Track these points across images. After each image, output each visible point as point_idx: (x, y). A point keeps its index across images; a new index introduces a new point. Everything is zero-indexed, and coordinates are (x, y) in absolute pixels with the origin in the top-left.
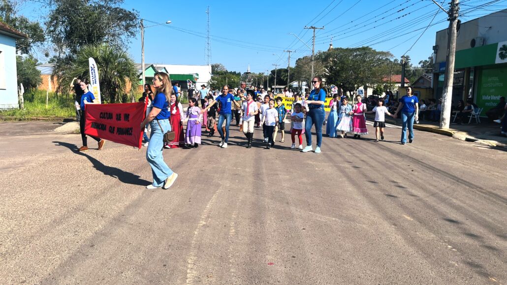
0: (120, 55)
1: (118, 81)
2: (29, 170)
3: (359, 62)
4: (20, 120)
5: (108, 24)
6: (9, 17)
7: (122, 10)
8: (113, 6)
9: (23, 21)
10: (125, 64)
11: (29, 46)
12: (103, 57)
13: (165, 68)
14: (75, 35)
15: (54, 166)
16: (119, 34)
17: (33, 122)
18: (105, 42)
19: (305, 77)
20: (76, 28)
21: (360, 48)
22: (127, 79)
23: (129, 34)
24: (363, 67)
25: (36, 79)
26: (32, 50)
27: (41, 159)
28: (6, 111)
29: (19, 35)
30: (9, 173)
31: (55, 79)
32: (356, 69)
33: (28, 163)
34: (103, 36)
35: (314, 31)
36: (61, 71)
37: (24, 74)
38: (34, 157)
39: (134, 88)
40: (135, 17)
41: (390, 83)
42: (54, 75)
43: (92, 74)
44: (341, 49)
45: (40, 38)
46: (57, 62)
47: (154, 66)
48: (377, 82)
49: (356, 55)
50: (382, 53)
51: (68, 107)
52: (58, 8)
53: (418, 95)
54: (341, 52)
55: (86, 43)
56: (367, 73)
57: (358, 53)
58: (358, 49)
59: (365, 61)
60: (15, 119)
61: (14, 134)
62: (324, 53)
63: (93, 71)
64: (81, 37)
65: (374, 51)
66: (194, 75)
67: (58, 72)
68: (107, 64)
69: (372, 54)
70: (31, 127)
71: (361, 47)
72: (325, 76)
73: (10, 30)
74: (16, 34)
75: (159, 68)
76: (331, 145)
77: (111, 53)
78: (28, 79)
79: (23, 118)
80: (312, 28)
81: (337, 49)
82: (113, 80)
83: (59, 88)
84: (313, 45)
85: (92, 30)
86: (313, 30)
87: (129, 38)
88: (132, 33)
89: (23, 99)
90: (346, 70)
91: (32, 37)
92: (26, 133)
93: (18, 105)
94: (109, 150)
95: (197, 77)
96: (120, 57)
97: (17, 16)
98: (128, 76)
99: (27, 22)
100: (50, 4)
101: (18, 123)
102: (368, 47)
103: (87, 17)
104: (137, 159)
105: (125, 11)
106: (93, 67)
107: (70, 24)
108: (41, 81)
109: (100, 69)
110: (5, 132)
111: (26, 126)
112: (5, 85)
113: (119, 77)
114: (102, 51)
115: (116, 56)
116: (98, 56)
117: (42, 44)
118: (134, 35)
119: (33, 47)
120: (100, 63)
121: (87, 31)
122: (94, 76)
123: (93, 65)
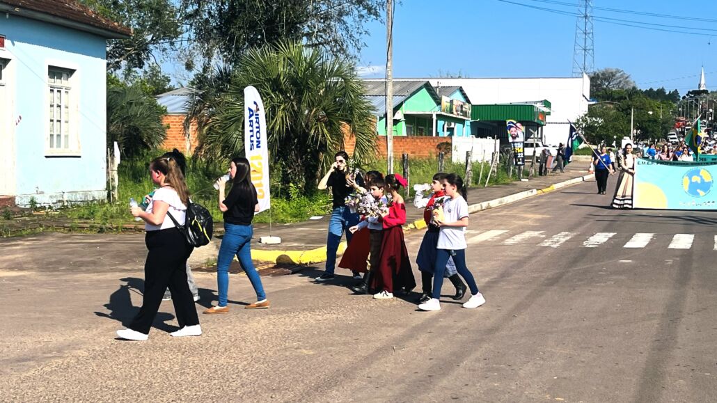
0: (332, 70)
1: (323, 135)
2: (68, 367)
4: (101, 231)
10: (343, 92)
11: (146, 50)
12: (292, 78)
13: (461, 90)
14: (239, 23)
15: (122, 359)
16: (341, 14)
17: (128, 236)
18: (309, 35)
22: (346, 128)
23: (364, 12)
25: (152, 129)
26: (152, 58)
27: (102, 339)
28: (79, 206)
29: (114, 30)
30: (24, 375)
31: (193, 128)
33: (74, 348)
34: (301, 23)
36: (208, 108)
37: (129, 117)
38: (90, 334)
39: (362, 152)
42: (191, 118)
43: (251, 126)
45: (168, 32)
46: (199, 88)
47: (433, 83)
51: (208, 198)
55: (262, 40)
60: (92, 227)
61: (77, 267)
63: (253, 118)
64: (253, 26)
66: (535, 105)
67: (200, 110)
70: (119, 251)
73: (95, 19)
74: (107, 29)
75: (448, 90)
77: (311, 65)
78: (136, 129)
79: (108, 225)
82: (312, 133)
83: (199, 149)
85: (278, 8)
87: (363, 23)
89: (116, 177)
91: (152, 29)
92: (103, 265)
93: (105, 194)
94: (258, 322)
95: (546, 110)
96: (330, 76)
98: (349, 122)
101: (94, 237)
104: (312, 353)
106: (254, 108)
108: (162, 132)
109: (282, 108)
110: (59, 263)
111: (110, 246)
112: (79, 148)
113: (326, 126)
114: (290, 61)
115: (323, 74)
116: (279, 76)
117: (172, 44)
118: (376, 14)
119: (153, 52)
120: (283, 92)
121: (266, 12)
122: (255, 130)
123: (255, 103)
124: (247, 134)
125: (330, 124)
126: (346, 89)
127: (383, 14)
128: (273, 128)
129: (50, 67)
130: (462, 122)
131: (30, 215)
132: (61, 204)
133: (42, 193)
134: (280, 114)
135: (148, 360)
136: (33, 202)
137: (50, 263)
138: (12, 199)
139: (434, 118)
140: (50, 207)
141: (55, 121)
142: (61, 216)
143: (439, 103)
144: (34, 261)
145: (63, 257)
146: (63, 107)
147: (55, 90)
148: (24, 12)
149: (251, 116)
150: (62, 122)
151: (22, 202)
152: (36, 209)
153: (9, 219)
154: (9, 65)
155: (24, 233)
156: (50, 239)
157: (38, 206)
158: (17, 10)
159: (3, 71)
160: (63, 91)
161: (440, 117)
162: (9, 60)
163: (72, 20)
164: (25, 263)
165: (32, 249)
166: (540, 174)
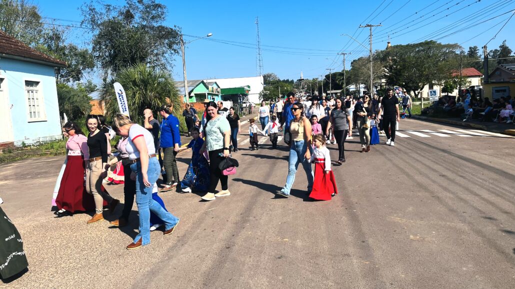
0: (159, 75)
1: (158, 104)
3: (423, 58)
5: (150, 44)
6: (58, 46)
7: (163, 27)
8: (155, 25)
9: (73, 48)
11: (81, 73)
12: (142, 79)
13: (216, 83)
14: (119, 59)
16: (163, 53)
18: (149, 62)
19: (363, 80)
20: (120, 51)
21: (422, 43)
22: (168, 100)
23: (173, 52)
24: (428, 63)
25: (85, 106)
26: (84, 77)
28: (48, 143)
29: (57, 63)
31: (103, 104)
32: (419, 65)
34: (146, 57)
35: (370, 30)
36: (109, 95)
37: (73, 102)
39: (176, 109)
40: (177, 34)
41: (461, 78)
42: (102, 100)
43: (121, 101)
44: (401, 46)
46: (104, 88)
47: (205, 81)
48: (445, 78)
49: (418, 51)
50: (448, 46)
52: (101, 32)
53: (507, 90)
54: (401, 49)
55: (130, 65)
56: (434, 70)
57: (421, 48)
58: (421, 44)
59: (429, 57)
60: (51, 154)
62: (382, 52)
63: (121, 97)
64: (125, 60)
65: (440, 44)
66: (245, 87)
67: (105, 97)
68: (146, 86)
69: (437, 47)
71: (423, 41)
72: (385, 77)
74: (54, 63)
75: (210, 83)
76: (416, 177)
77: (150, 74)
78: (78, 107)
80: (368, 26)
81: (397, 47)
82: (153, 103)
83: (107, 113)
84: (370, 44)
85: (134, 53)
86: (369, 28)
87: (173, 56)
88: (175, 50)
90: (408, 68)
91: (82, 64)
93: (62, 136)
95: (249, 89)
96: (159, 77)
97: (66, 44)
98: (169, 97)
99: (76, 50)
100: (93, 29)
102: (432, 41)
103: (130, 39)
105: (167, 28)
106: (120, 92)
107: (113, 47)
108: (90, 108)
109: (138, 92)
110: (28, 174)
111: (58, 162)
112: (46, 117)
113: (159, 99)
114: (141, 73)
115: (155, 77)
116: (136, 78)
117: (92, 70)
118: (178, 52)
119: (84, 74)
120: (138, 86)
121: (130, 53)
122: (123, 103)
123: (120, 90)
124: (120, 105)
125: (160, 99)
126: (166, 84)
127: (180, 52)
128: (135, 102)
129: (25, 81)
130: (218, 95)
131: (22, 150)
132: (38, 143)
133: (28, 139)
134: (137, 95)
135: (49, 238)
136: (23, 143)
137: (23, 175)
138: (12, 143)
139: (207, 94)
140: (33, 145)
141: (32, 106)
142: (37, 149)
143: (208, 88)
144: (16, 174)
145: (31, 170)
146: (35, 99)
147: (30, 92)
148: (7, 56)
149: (119, 96)
150: (36, 106)
151: (18, 144)
152: (26, 147)
153: (11, 152)
154: (4, 81)
155: (17, 159)
156: (29, 161)
157: (27, 145)
158: (4, 55)
159: (1, 84)
160: (34, 92)
161: (209, 94)
162: (4, 79)
163: (32, 58)
164: (10, 176)
165: (17, 167)
166: (249, 113)
